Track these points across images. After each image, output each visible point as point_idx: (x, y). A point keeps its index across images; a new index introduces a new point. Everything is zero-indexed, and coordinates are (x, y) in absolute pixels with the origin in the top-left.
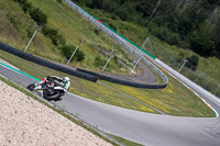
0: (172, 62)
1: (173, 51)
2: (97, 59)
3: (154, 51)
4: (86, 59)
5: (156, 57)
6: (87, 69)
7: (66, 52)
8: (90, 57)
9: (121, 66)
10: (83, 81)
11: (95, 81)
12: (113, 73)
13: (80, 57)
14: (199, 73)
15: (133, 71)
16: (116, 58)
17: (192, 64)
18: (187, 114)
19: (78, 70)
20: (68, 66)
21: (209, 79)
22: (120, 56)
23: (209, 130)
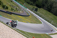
0: (31, 9)
1: (31, 7)
2: (12, 8)
3: (26, 6)
4: (9, 8)
5: (27, 8)
6: (9, 11)
7: (4, 7)
8: (10, 8)
9: (18, 10)
10: (8, 14)
11: (11, 14)
12: (16, 12)
13: (7, 8)
14: (38, 12)
15: (21, 12)
16: (16, 8)
17: (36, 10)
18: (35, 23)
19: (7, 11)
20: (4, 10)
21: (41, 14)
22: (18, 8)
23: (40, 27)
